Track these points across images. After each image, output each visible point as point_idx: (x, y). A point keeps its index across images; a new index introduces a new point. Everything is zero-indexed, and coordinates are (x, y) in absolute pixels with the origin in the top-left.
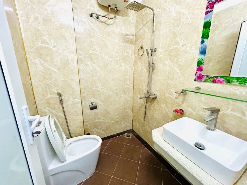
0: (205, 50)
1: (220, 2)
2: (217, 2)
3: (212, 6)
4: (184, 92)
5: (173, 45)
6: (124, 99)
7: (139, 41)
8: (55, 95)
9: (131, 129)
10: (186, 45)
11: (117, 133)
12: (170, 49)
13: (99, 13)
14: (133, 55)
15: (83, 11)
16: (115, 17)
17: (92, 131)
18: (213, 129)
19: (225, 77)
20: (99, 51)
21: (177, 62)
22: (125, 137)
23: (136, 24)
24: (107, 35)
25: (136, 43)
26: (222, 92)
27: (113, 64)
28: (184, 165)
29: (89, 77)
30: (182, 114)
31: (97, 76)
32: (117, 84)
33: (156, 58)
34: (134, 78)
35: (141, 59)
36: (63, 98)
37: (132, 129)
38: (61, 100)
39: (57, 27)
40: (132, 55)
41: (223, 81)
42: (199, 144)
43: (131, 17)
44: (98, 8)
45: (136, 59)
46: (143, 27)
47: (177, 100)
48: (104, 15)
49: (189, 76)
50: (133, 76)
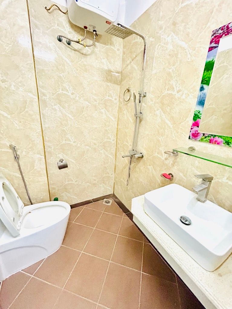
0: (204, 100)
1: (227, 36)
2: (224, 35)
3: (217, 40)
4: (175, 153)
5: (166, 90)
6: (104, 156)
7: (126, 80)
8: (7, 149)
9: (112, 193)
10: (182, 91)
11: (94, 198)
12: (163, 94)
13: (70, 37)
14: (118, 99)
15: (47, 32)
16: (94, 45)
17: (61, 195)
18: (203, 200)
19: (224, 136)
20: (71, 91)
21: (170, 113)
22: (104, 203)
23: (123, 56)
24: (82, 69)
25: (122, 83)
26: (219, 156)
27: (90, 110)
28: (164, 245)
29: (57, 126)
30: (171, 180)
31: (68, 125)
32: (95, 136)
33: (145, 106)
34: (118, 130)
35: (127, 106)
36: (18, 153)
37: (114, 193)
38: (16, 156)
39: (7, 52)
40: (115, 99)
41: (222, 142)
42: (185, 218)
43: (117, 46)
44: (69, 29)
45: (121, 105)
46: (131, 62)
47: (167, 162)
48: (78, 41)
49: (183, 133)
50: (116, 127)
